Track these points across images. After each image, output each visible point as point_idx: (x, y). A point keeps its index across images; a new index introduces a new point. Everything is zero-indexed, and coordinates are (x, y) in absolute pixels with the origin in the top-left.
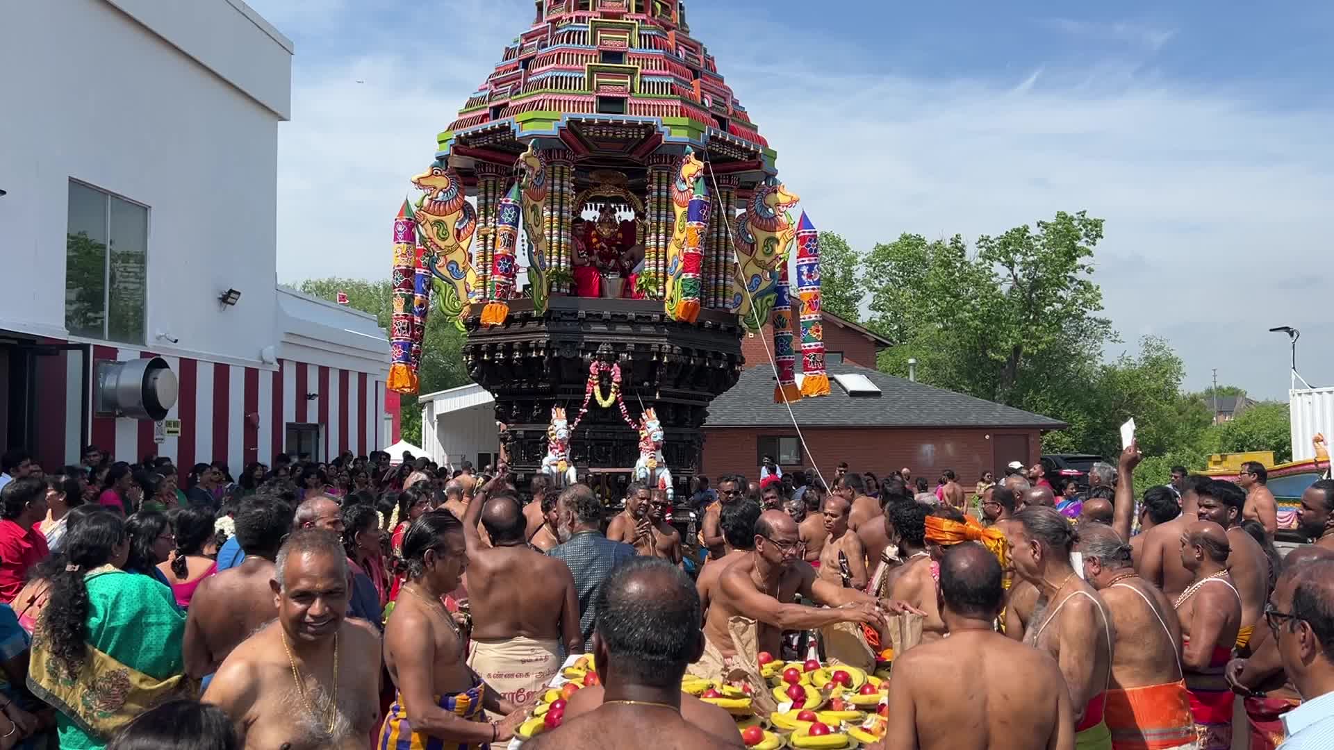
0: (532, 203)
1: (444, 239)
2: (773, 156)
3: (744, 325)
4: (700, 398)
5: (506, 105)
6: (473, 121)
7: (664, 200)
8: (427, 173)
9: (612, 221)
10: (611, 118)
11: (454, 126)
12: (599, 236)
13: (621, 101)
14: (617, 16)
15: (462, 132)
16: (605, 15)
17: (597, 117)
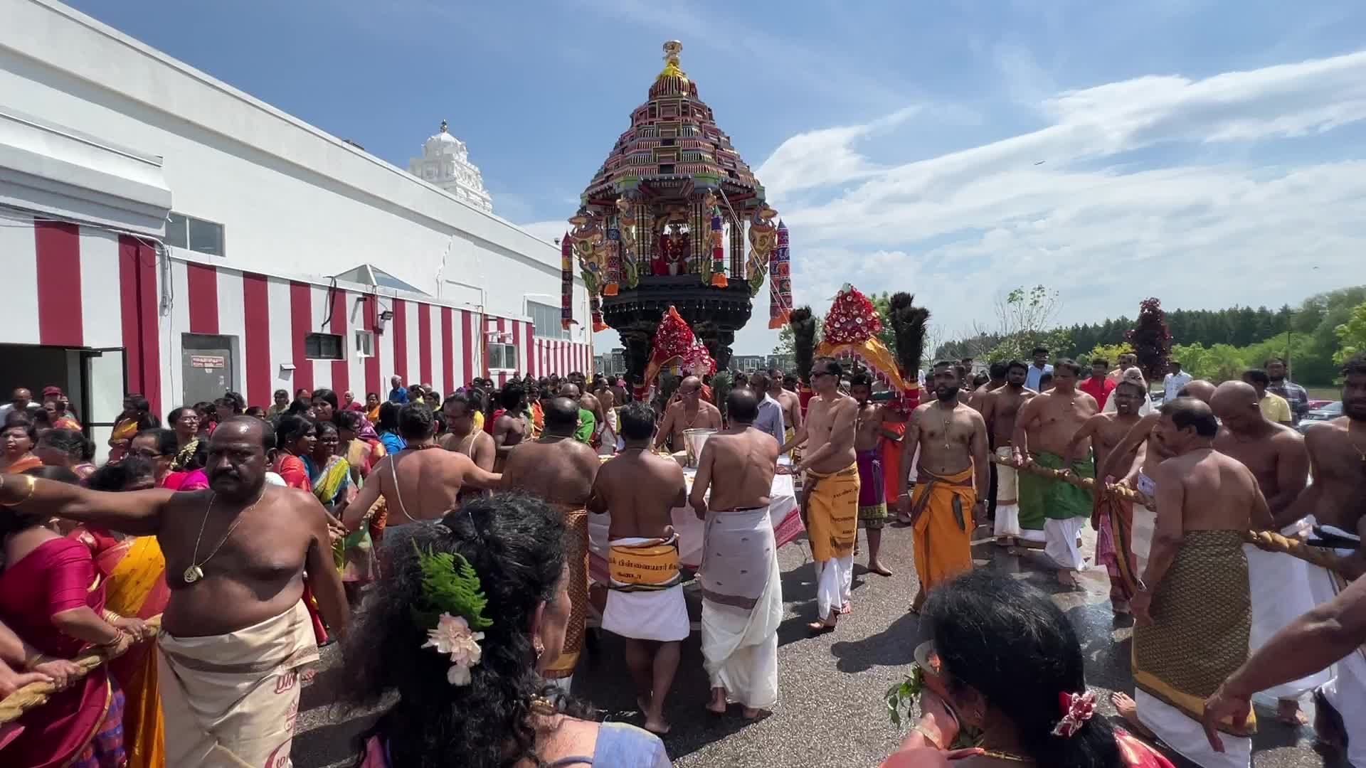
0: (625, 226)
1: (587, 251)
2: (763, 190)
3: (751, 286)
4: (729, 328)
5: (612, 175)
6: (597, 185)
7: (699, 219)
8: (575, 215)
9: (679, 233)
10: (666, 176)
11: (588, 189)
12: (671, 242)
13: (672, 166)
14: (672, 119)
15: (590, 192)
16: (665, 119)
17: (658, 176)
